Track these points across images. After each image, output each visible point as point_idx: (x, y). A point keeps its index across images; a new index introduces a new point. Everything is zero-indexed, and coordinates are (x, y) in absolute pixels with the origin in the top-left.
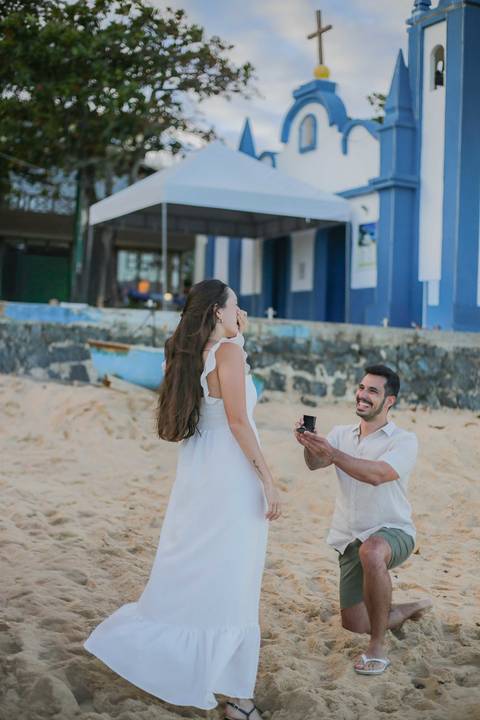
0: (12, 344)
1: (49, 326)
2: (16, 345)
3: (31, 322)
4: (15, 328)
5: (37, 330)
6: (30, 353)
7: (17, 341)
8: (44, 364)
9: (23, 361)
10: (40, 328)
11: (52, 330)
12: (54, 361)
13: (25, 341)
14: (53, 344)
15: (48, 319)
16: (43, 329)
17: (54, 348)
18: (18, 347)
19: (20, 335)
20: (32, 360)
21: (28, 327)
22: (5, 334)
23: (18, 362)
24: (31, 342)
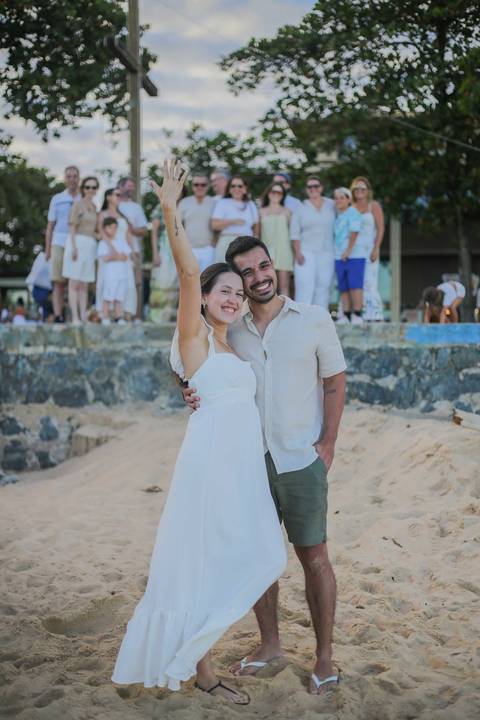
0: (412, 372)
1: (460, 348)
2: (418, 374)
3: (438, 345)
4: (418, 354)
5: (446, 354)
6: (435, 383)
7: (419, 368)
8: (452, 395)
9: (426, 392)
10: (449, 351)
11: (463, 354)
12: (465, 391)
13: (430, 367)
14: (465, 371)
15: (459, 341)
16: (453, 352)
17: (466, 375)
18: (420, 375)
19: (423, 361)
20: (436, 391)
21: (434, 351)
22: (406, 361)
23: (419, 394)
24: (436, 369)
